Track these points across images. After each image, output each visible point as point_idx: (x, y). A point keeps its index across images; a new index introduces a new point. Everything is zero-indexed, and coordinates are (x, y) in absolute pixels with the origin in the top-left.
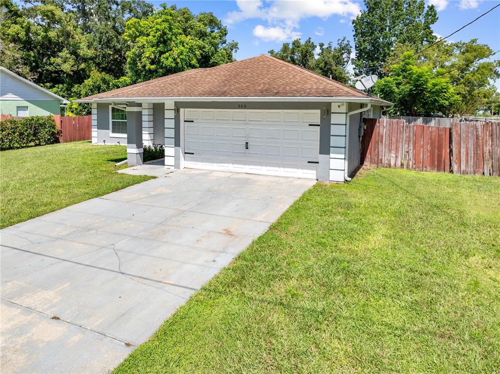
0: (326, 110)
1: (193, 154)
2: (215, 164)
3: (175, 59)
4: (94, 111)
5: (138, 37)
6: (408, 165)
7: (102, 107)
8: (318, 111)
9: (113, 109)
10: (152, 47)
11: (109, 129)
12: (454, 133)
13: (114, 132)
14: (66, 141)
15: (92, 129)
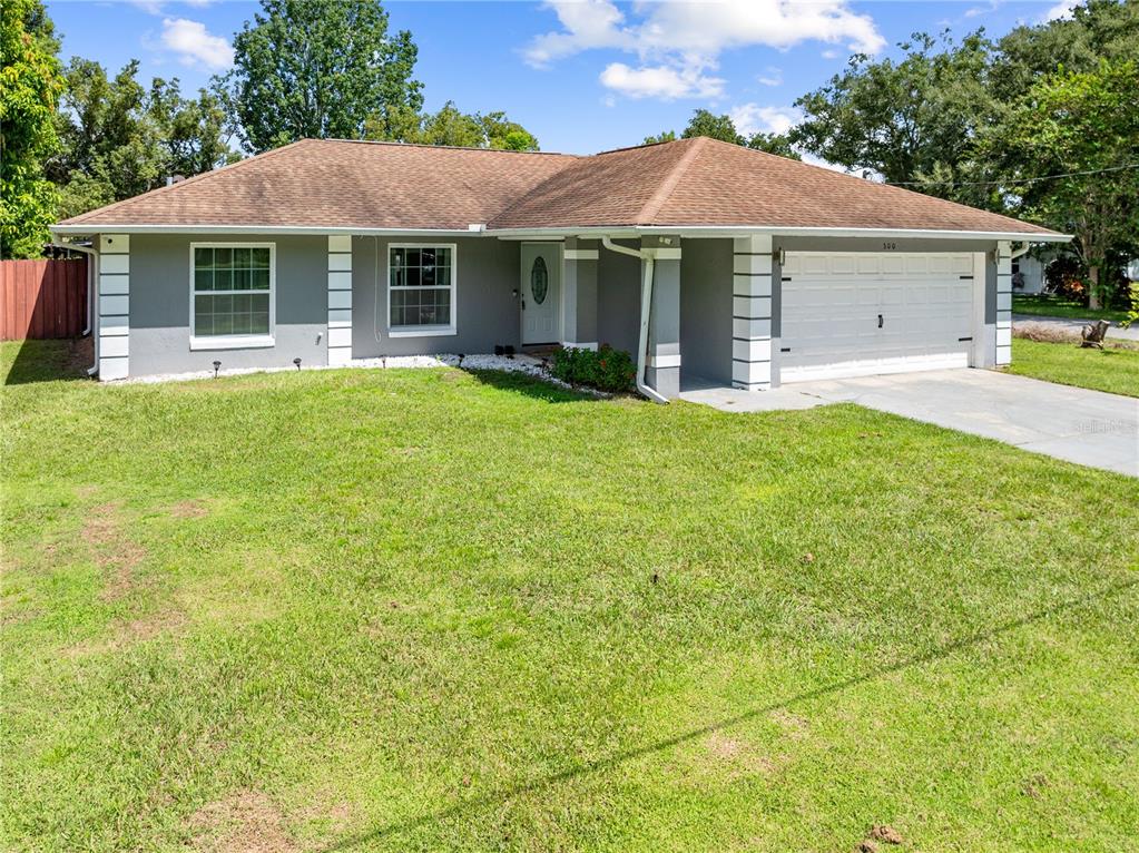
0: (992, 253)
1: (789, 351)
4: (115, 264)
11: (188, 325)
15: (103, 331)
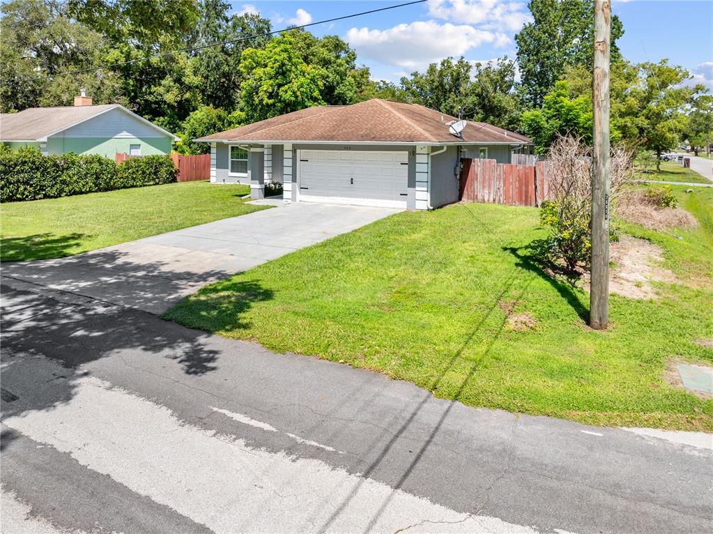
0: (413, 152)
1: (307, 189)
2: (326, 198)
3: (294, 93)
4: (213, 150)
5: (255, 68)
6: (499, 200)
7: (221, 146)
8: (407, 152)
9: (233, 148)
10: (270, 79)
12: (538, 172)
13: (232, 171)
14: (183, 181)
15: (211, 169)
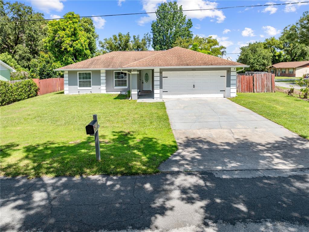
1: (167, 92)
2: (179, 95)
4: (66, 75)
7: (72, 73)
9: (80, 74)
11: (77, 85)
12: (254, 78)
15: (65, 86)
